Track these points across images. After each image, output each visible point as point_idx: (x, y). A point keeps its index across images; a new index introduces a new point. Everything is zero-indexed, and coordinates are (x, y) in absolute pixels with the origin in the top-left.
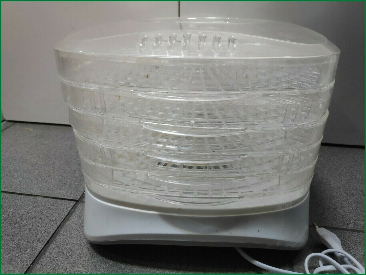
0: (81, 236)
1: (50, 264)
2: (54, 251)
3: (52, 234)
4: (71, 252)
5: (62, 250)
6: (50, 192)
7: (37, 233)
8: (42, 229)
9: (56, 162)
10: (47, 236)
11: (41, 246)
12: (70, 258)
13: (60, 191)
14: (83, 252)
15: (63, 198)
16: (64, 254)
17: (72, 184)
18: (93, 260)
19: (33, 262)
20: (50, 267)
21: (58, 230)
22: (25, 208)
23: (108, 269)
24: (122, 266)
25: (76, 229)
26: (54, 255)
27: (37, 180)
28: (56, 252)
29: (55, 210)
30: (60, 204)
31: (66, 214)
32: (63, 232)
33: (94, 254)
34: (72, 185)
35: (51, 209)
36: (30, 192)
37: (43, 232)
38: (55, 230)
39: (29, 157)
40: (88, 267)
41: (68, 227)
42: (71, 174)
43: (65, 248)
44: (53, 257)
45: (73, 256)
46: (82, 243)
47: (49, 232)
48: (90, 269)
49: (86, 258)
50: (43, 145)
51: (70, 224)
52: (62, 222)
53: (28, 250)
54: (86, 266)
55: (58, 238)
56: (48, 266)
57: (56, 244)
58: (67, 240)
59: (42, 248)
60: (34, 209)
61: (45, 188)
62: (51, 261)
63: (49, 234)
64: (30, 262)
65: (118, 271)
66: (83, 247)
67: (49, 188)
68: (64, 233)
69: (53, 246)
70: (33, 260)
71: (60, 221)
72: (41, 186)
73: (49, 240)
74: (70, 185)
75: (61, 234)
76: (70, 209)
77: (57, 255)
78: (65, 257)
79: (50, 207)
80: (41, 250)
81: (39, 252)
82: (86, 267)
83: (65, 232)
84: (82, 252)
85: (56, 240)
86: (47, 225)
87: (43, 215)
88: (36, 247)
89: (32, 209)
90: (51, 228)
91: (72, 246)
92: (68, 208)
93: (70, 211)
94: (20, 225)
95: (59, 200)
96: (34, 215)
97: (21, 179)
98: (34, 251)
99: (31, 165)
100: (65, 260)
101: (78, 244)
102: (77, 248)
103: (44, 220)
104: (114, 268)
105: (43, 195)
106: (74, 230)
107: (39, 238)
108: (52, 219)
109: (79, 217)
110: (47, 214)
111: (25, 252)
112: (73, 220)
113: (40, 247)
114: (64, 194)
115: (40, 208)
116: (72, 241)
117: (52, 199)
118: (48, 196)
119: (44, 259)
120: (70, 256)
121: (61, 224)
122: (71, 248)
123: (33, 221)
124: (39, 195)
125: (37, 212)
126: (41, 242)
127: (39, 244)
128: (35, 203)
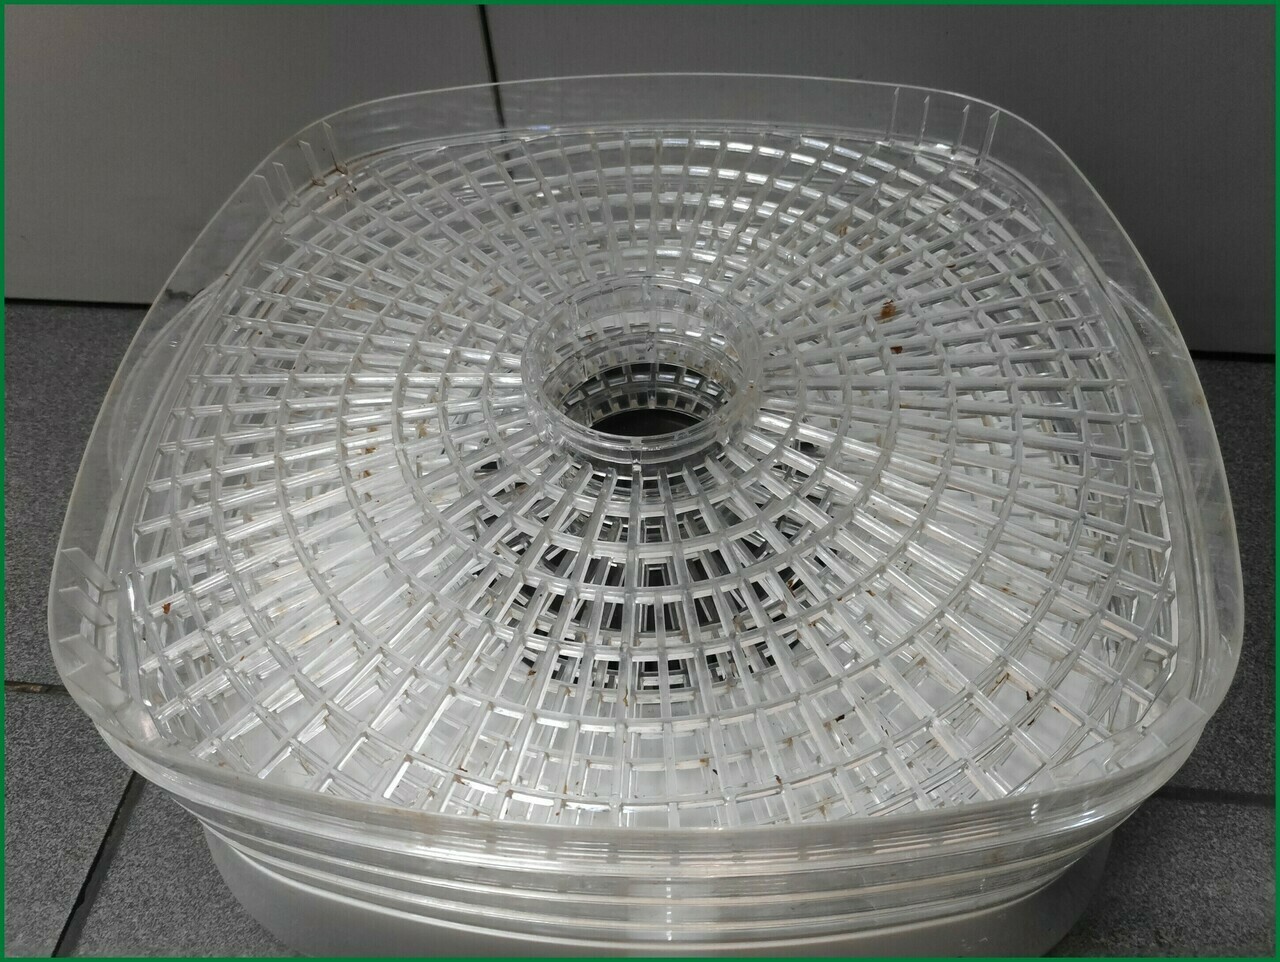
0: (191, 865)
2: (106, 934)
3: (92, 860)
4: (161, 937)
5: (132, 926)
7: (42, 860)
8: (53, 842)
10: (75, 871)
11: (59, 915)
14: (202, 932)
16: (140, 944)
21: (109, 842)
25: (172, 834)
26: (106, 950)
28: (113, 937)
32: (128, 852)
33: (237, 938)
35: (78, 750)
37: (60, 852)
38: (99, 844)
41: (142, 827)
43: (140, 917)
46: (195, 892)
47: (79, 853)
52: (121, 805)
53: (21, 935)
55: (112, 879)
57: (110, 902)
58: (144, 883)
59: (63, 926)
60: (17, 751)
63: (81, 860)
66: (199, 910)
68: (132, 857)
69: (101, 912)
71: (113, 802)
73: (85, 885)
75: (122, 859)
77: (117, 949)
80: (61, 930)
83: (134, 851)
85: (109, 885)
86: (68, 821)
87: (50, 778)
88: (45, 919)
90: (86, 836)
91: (164, 909)
96: (22, 779)
98: (40, 936)
101: (181, 898)
102: (180, 917)
103: (59, 801)
105: (42, 681)
106: (165, 837)
107: (48, 884)
108: (86, 793)
110: (65, 771)
113: (56, 918)
115: (37, 744)
116: (162, 889)
121: (117, 812)
122: (161, 919)
123: (21, 806)
124: (29, 681)
125: (30, 765)
126: (59, 899)
127: (54, 906)
128: (16, 720)
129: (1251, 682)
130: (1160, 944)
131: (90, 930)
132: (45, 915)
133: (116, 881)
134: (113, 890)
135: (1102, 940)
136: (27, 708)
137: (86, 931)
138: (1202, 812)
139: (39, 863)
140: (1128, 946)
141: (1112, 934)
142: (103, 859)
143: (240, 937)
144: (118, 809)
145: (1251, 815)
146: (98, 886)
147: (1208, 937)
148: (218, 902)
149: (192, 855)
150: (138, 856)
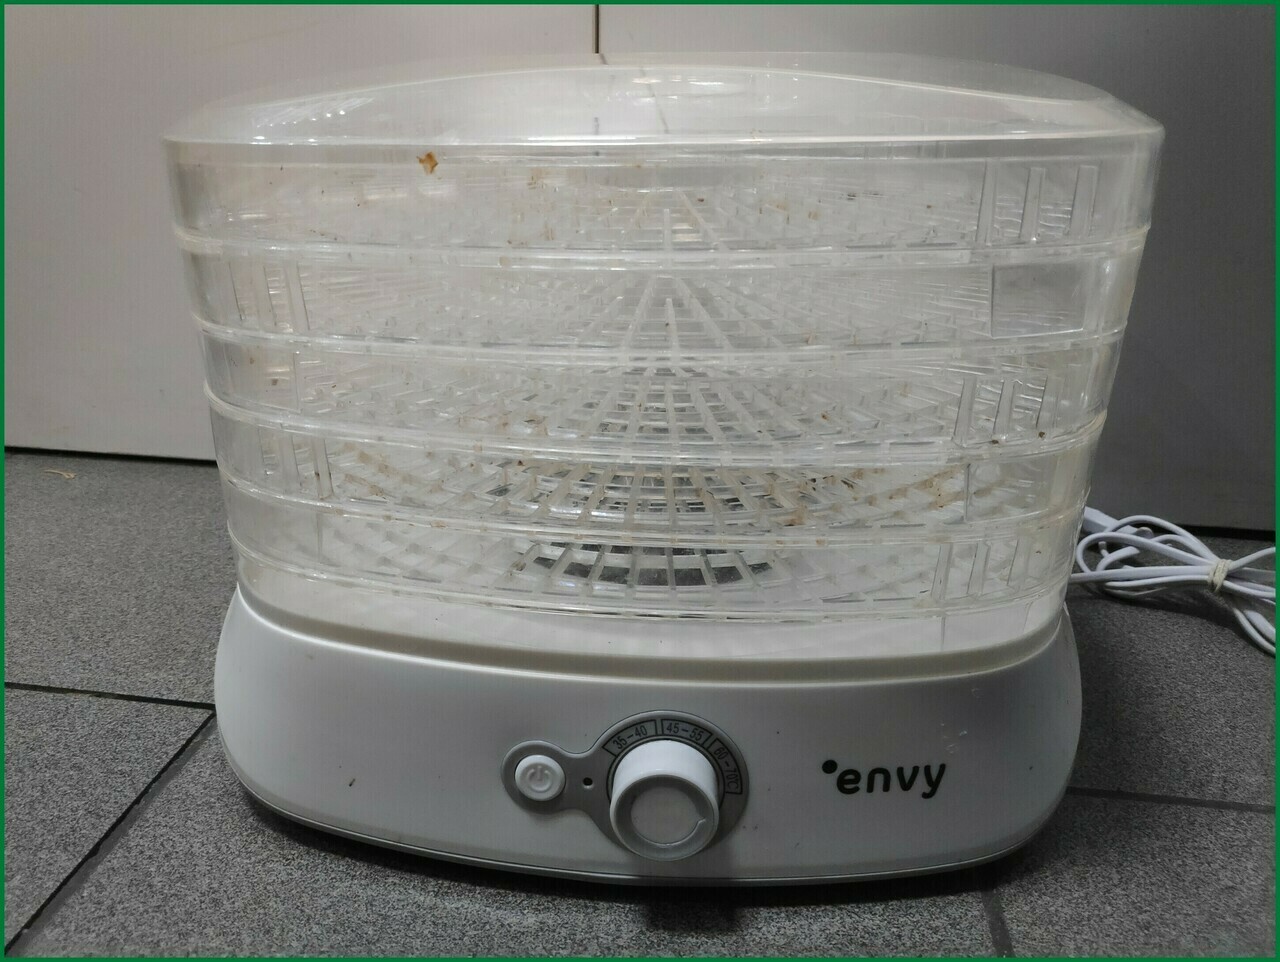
1: (96, 926)
2: (116, 880)
3: (114, 820)
4: (179, 884)
5: (148, 874)
6: (120, 678)
7: (59, 817)
8: (75, 804)
9: (150, 579)
10: (94, 826)
11: (66, 863)
12: (174, 902)
13: (157, 675)
14: (227, 882)
15: (165, 698)
16: (154, 889)
17: (202, 651)
18: (262, 911)
19: (35, 917)
20: (94, 935)
21: (136, 807)
22: (21, 732)
23: (315, 941)
25: (207, 803)
26: (114, 893)
27: (76, 639)
28: (124, 882)
29: (133, 737)
30: (153, 717)
31: (172, 754)
32: (156, 815)
33: (265, 888)
34: (203, 656)
35: (120, 736)
36: (45, 680)
37: (81, 812)
38: (125, 808)
39: (52, 563)
40: (239, 934)
41: (175, 796)
42: (203, 620)
43: (159, 868)
44: (108, 902)
45: (186, 895)
46: (224, 849)
47: (101, 813)
48: (248, 940)
49: (233, 903)
50: (110, 524)
51: (183, 785)
52: (154, 780)
53: (19, 877)
54: (234, 930)
55: (134, 835)
56: (89, 931)
57: (127, 854)
58: (168, 840)
59: (70, 871)
60: (54, 735)
61: (101, 665)
62: (101, 913)
63: (102, 819)
64: (20, 918)
67: (114, 664)
68: (159, 819)
69: (115, 861)
70: (33, 912)
71: (148, 776)
72: (86, 656)
73: (102, 839)
74: (196, 656)
75: (148, 821)
76: (188, 735)
77: (127, 893)
78: (155, 901)
79: (112, 730)
80: (65, 875)
81: (58, 884)
82: (234, 937)
83: (163, 815)
84: (221, 884)
85: (129, 840)
86: (96, 788)
87: (85, 756)
88: (50, 864)
89: (48, 735)
90: (112, 800)
91: (187, 862)
92: (182, 733)
93: (189, 741)
95: (150, 705)
96: (53, 755)
98: (40, 879)
99: (58, 590)
100: (153, 911)
101: (208, 853)
102: (204, 869)
103: (91, 772)
105: (91, 689)
106: (198, 805)
107: (62, 836)
108: (120, 768)
109: (218, 763)
110: (102, 751)
112: (195, 771)
113: (63, 864)
114: (171, 687)
115: (77, 731)
116: (188, 846)
117: (126, 702)
118: (110, 691)
119: (74, 910)
120: (176, 895)
121: (149, 786)
122: (181, 870)
123: (47, 775)
125: (66, 745)
126: (70, 849)
127: (63, 855)
128: (60, 713)
131: (98, 876)
132: (51, 861)
133: (137, 837)
134: (132, 844)
135: (1229, 920)
137: (94, 876)
139: (56, 820)
141: (1238, 915)
144: (151, 783)
146: (117, 841)
148: (250, 858)
150: (167, 819)
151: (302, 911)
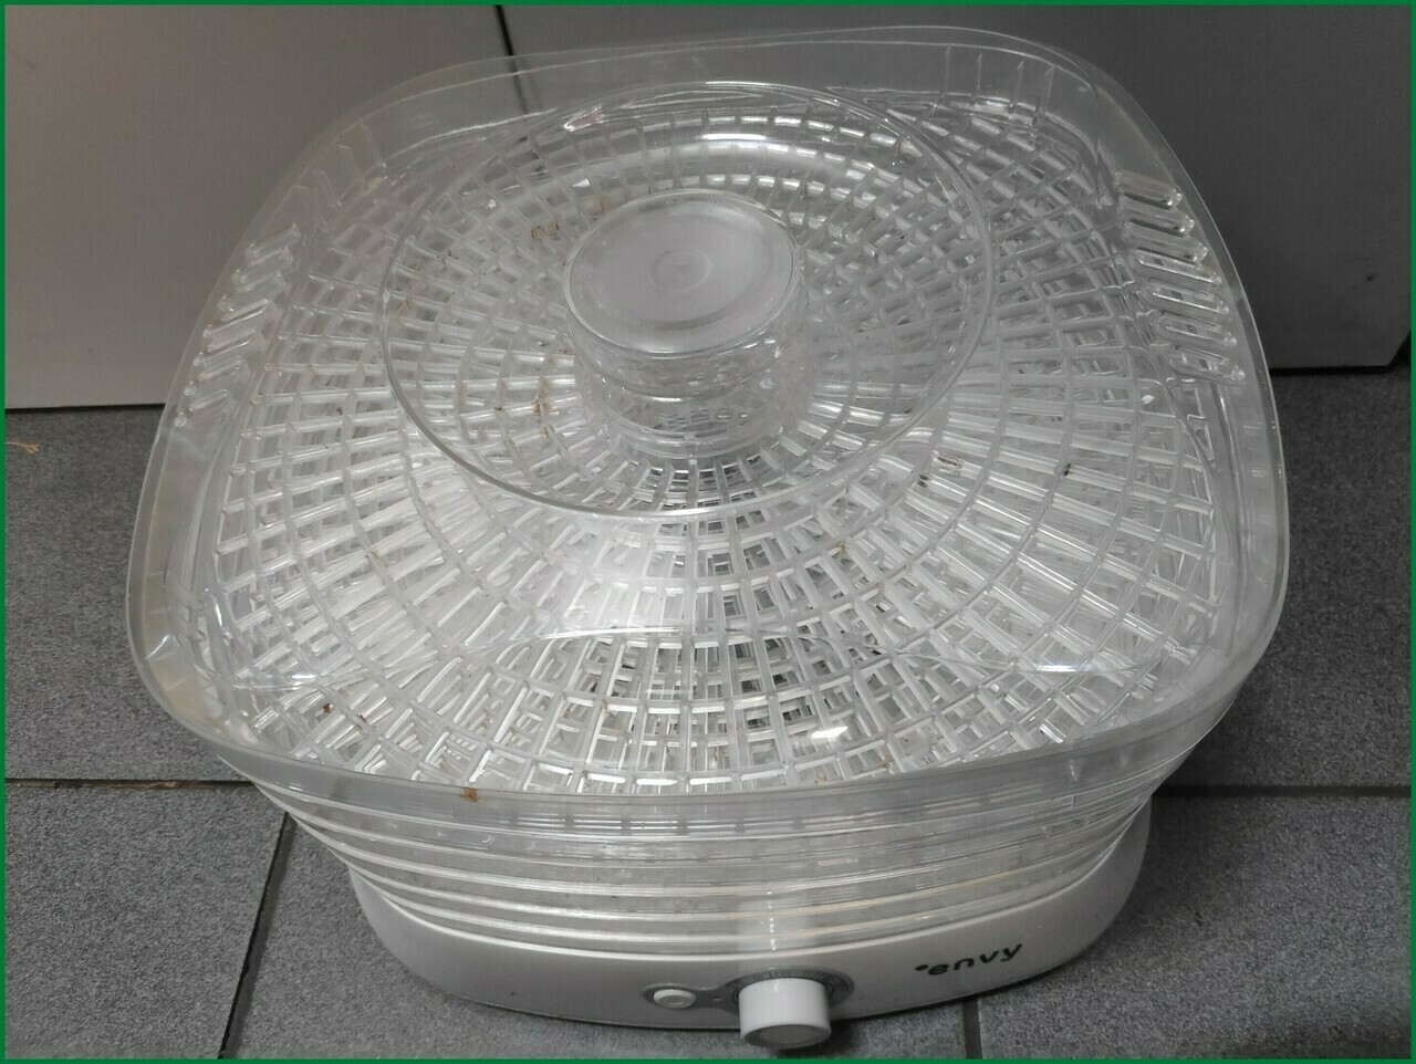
2: (274, 996)
3: (250, 934)
4: (323, 994)
5: (296, 987)
6: (195, 761)
7: (207, 938)
8: (213, 921)
10: (238, 944)
11: (230, 985)
12: (325, 1012)
14: (359, 986)
16: (306, 1001)
18: (394, 1012)
21: (263, 913)
22: (135, 843)
24: (482, 1022)
25: (319, 905)
26: (277, 1009)
27: (136, 711)
28: (281, 998)
29: (233, 836)
30: (242, 809)
31: (272, 850)
32: (282, 923)
35: (221, 837)
36: (130, 771)
37: (221, 929)
38: (254, 918)
39: (71, 602)
40: (384, 1036)
41: (291, 900)
43: (303, 979)
44: (276, 1019)
45: (332, 1004)
46: (348, 953)
47: (237, 928)
48: (392, 1041)
49: (371, 1006)
51: (294, 887)
52: (267, 884)
53: (198, 1004)
54: (379, 1033)
55: (272, 948)
57: (273, 969)
58: (301, 949)
59: (234, 992)
60: (165, 843)
61: (173, 745)
62: (274, 1030)
63: (241, 934)
65: (472, 1039)
66: (354, 968)
68: (287, 928)
69: (266, 977)
70: (222, 1036)
71: (260, 880)
72: (155, 736)
73: (248, 955)
75: (277, 930)
77: (287, 1008)
78: (310, 1014)
79: (212, 829)
80: (233, 996)
81: (231, 1005)
82: (381, 1039)
83: (287, 923)
84: (355, 988)
85: (269, 954)
86: (223, 902)
87: (200, 864)
88: (217, 988)
89: (160, 845)
90: (241, 913)
91: (323, 970)
92: (273, 824)
94: (142, 914)
96: (174, 868)
97: (79, 714)
98: (215, 1003)
99: (94, 642)
100: (313, 1023)
101: (336, 959)
102: (338, 976)
103: (211, 884)
104: (460, 1029)
105: (175, 778)
106: (313, 908)
107: (215, 957)
108: (234, 875)
109: (315, 856)
110: (212, 856)
111: (192, 1012)
112: (298, 869)
113: (227, 986)
115: (182, 835)
116: (318, 953)
117: (211, 791)
118: (192, 778)
119: (252, 1030)
120: (325, 1005)
121: (266, 889)
122: (320, 979)
123: (178, 892)
124: (163, 778)
125: (179, 854)
126: (227, 969)
127: (224, 976)
128: (159, 815)
129: (1280, 686)
130: (1200, 924)
131: (260, 994)
132: (217, 984)
133: (275, 949)
134: (274, 957)
135: (1150, 924)
136: (166, 803)
137: (255, 995)
138: (1236, 806)
139: (203, 941)
140: (1171, 927)
141: (1158, 918)
142: (260, 932)
143: (394, 988)
144: (266, 887)
145: (1279, 805)
146: (260, 957)
147: (1241, 914)
148: (369, 960)
149: (339, 922)
150: (292, 926)
151: (426, 1008)
